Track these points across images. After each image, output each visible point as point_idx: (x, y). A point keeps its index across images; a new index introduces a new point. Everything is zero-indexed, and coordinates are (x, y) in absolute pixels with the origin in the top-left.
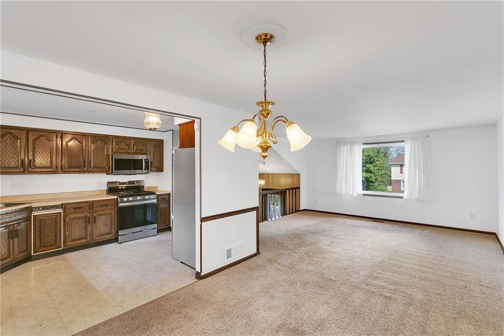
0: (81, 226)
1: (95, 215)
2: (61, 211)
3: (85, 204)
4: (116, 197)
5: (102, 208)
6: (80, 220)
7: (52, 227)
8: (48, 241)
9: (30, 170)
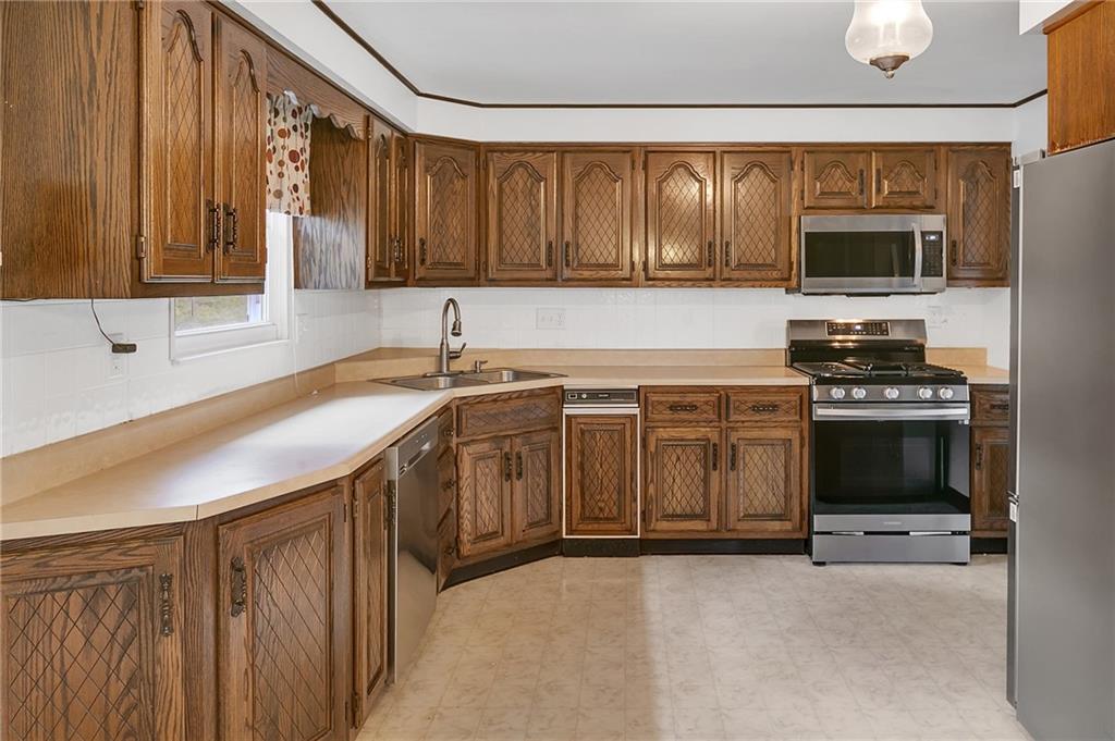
0: (692, 472)
1: (733, 438)
2: (633, 409)
3: (702, 398)
4: (804, 381)
5: (757, 417)
6: (688, 450)
7: (610, 460)
8: (603, 505)
9: (567, 273)
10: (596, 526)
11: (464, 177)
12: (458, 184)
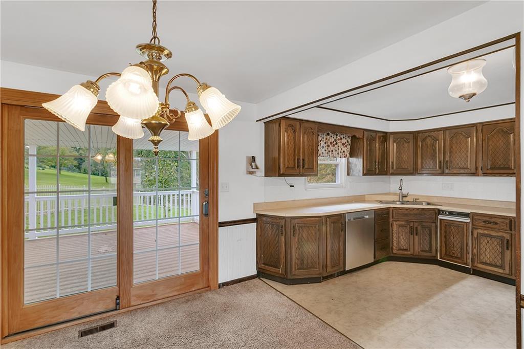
0: (495, 249)
2: (468, 220)
3: (501, 220)
6: (494, 240)
7: (457, 236)
8: (454, 252)
9: (447, 171)
10: (451, 259)
11: (409, 142)
12: (406, 145)
